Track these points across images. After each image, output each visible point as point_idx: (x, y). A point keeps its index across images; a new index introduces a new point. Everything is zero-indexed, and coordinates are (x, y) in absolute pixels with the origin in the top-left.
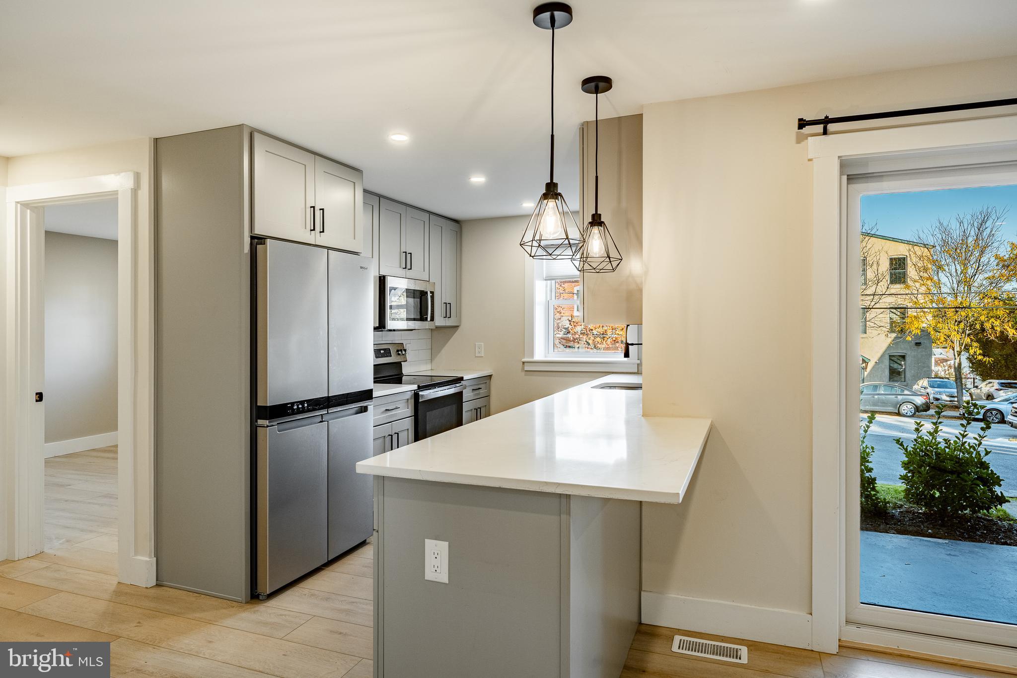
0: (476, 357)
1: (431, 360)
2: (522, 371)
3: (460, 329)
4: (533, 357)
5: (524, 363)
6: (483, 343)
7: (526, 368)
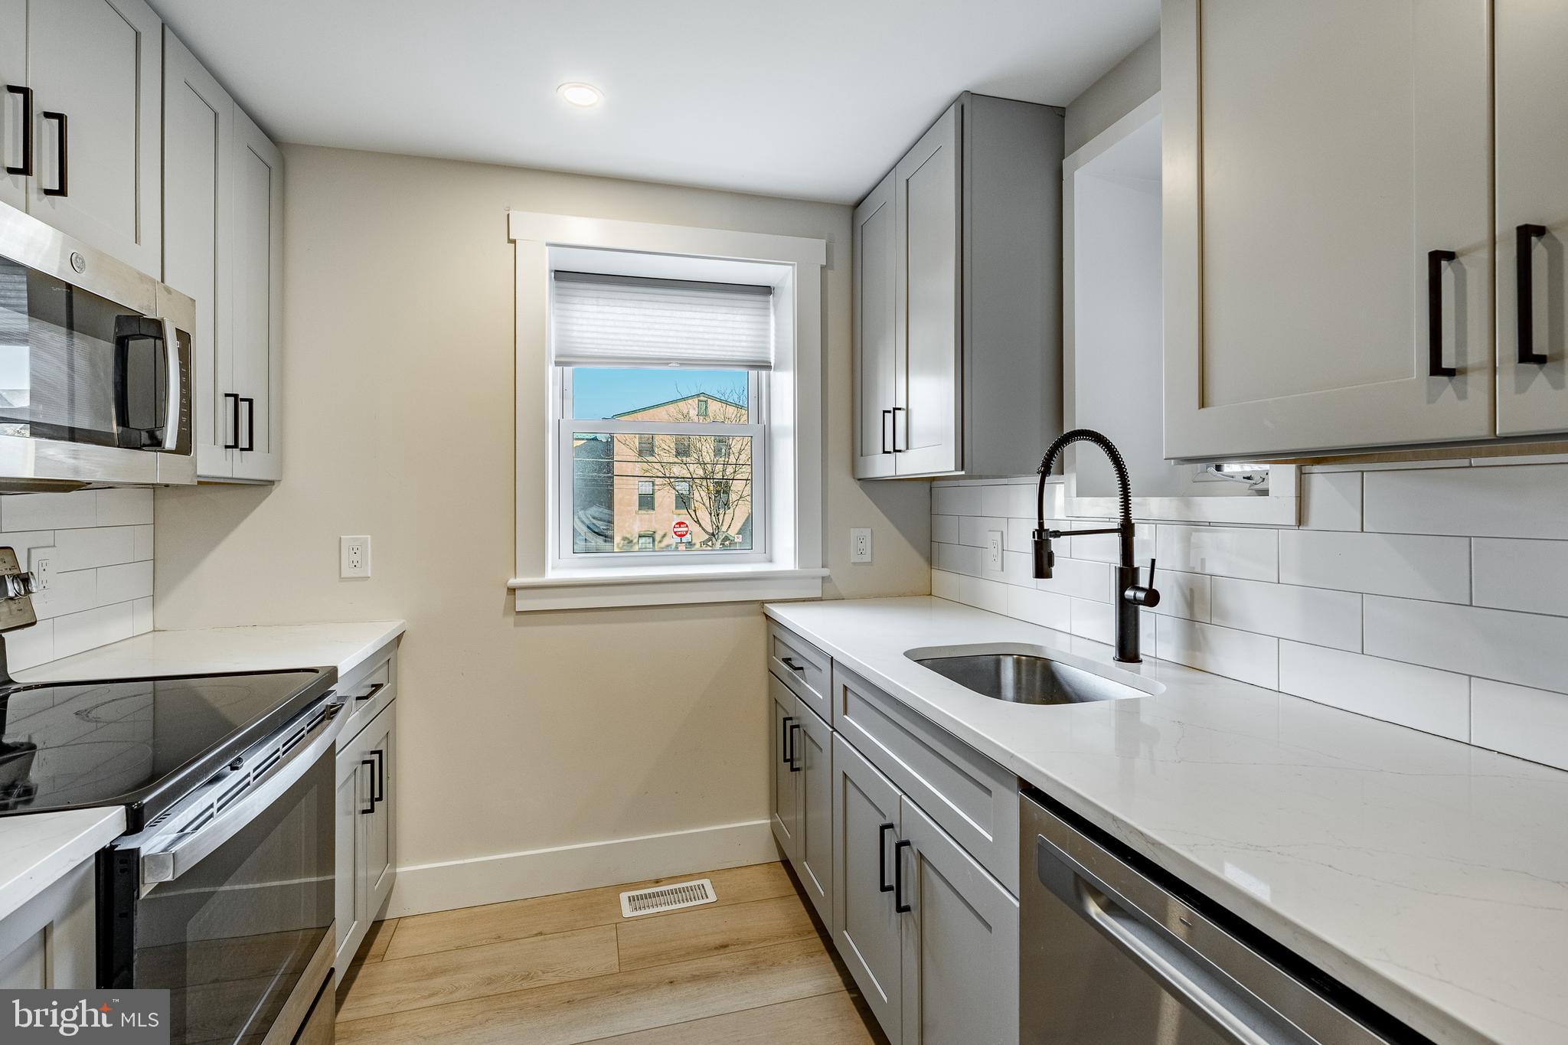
0: (342, 579)
1: (154, 599)
2: (505, 613)
3: (276, 491)
4: (542, 570)
5: (512, 590)
6: (369, 536)
7: (522, 605)
